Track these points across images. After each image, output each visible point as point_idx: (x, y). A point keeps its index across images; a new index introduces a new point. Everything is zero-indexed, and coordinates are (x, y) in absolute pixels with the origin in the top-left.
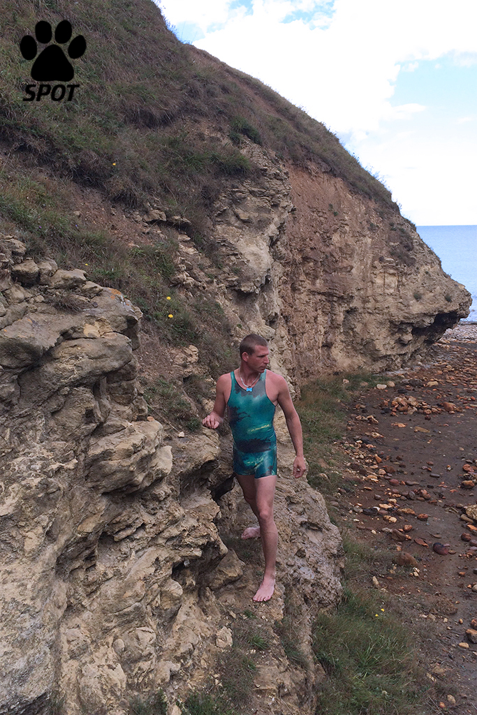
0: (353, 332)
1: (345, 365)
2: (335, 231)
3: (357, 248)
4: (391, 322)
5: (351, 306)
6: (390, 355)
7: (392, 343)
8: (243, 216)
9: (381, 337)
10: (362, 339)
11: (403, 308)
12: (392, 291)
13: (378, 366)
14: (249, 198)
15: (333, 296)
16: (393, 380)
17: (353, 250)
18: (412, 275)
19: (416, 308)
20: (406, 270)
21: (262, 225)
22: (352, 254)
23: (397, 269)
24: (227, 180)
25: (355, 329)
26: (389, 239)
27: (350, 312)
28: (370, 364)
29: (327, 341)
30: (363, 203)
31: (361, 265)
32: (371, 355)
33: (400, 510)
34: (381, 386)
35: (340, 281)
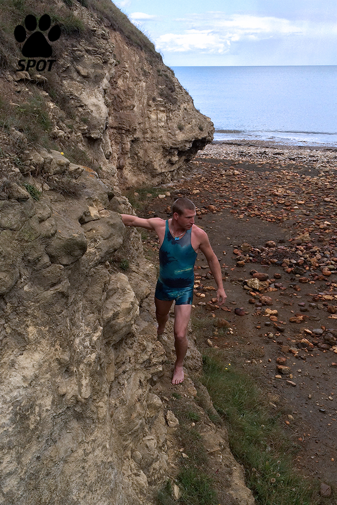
0: (137, 156)
1: (133, 181)
2: (119, 77)
3: (136, 90)
4: (164, 148)
5: (135, 136)
6: (164, 172)
7: (165, 163)
8: (84, 72)
9: (157, 160)
10: (144, 162)
11: (172, 137)
12: (163, 124)
13: (156, 181)
14: (86, 56)
15: (122, 129)
16: (168, 191)
17: (134, 92)
18: (176, 111)
19: (181, 137)
20: (172, 107)
21: (98, 79)
22: (133, 95)
23: (166, 107)
24: (67, 40)
25: (139, 154)
26: (158, 82)
27: (134, 141)
28: (150, 179)
29: (120, 165)
30: (137, 54)
31: (139, 104)
32: (151, 173)
33: (205, 288)
34: (161, 196)
35: (126, 117)
